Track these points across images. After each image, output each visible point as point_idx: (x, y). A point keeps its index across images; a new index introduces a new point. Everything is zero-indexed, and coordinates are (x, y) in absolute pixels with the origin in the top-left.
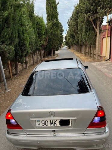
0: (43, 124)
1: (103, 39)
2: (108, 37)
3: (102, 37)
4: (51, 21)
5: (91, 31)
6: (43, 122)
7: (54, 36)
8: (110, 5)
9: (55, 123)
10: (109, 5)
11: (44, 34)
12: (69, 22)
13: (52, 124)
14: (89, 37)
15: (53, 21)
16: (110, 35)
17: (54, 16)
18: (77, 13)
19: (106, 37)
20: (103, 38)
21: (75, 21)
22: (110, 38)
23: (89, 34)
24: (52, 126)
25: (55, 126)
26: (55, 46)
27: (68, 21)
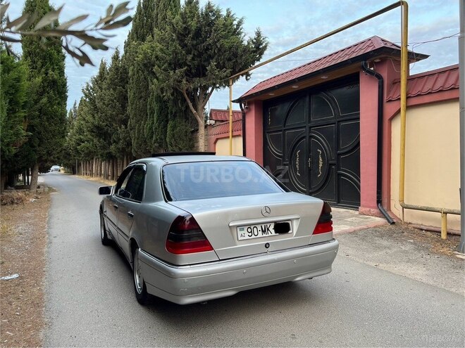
0: (250, 234)
1: (215, 143)
2: (233, 136)
3: (214, 138)
4: (39, 71)
5: (178, 119)
6: (249, 230)
7: (48, 121)
8: (234, 63)
9: (268, 230)
10: (231, 63)
11: (23, 107)
12: (87, 89)
13: (264, 231)
14: (176, 136)
15: (47, 74)
16: (241, 133)
17: (51, 59)
18: (145, 65)
19: (228, 137)
20: (217, 139)
21: (114, 89)
22: (241, 139)
23: (174, 127)
24: (265, 235)
25: (270, 234)
26: (49, 154)
27: (85, 86)
